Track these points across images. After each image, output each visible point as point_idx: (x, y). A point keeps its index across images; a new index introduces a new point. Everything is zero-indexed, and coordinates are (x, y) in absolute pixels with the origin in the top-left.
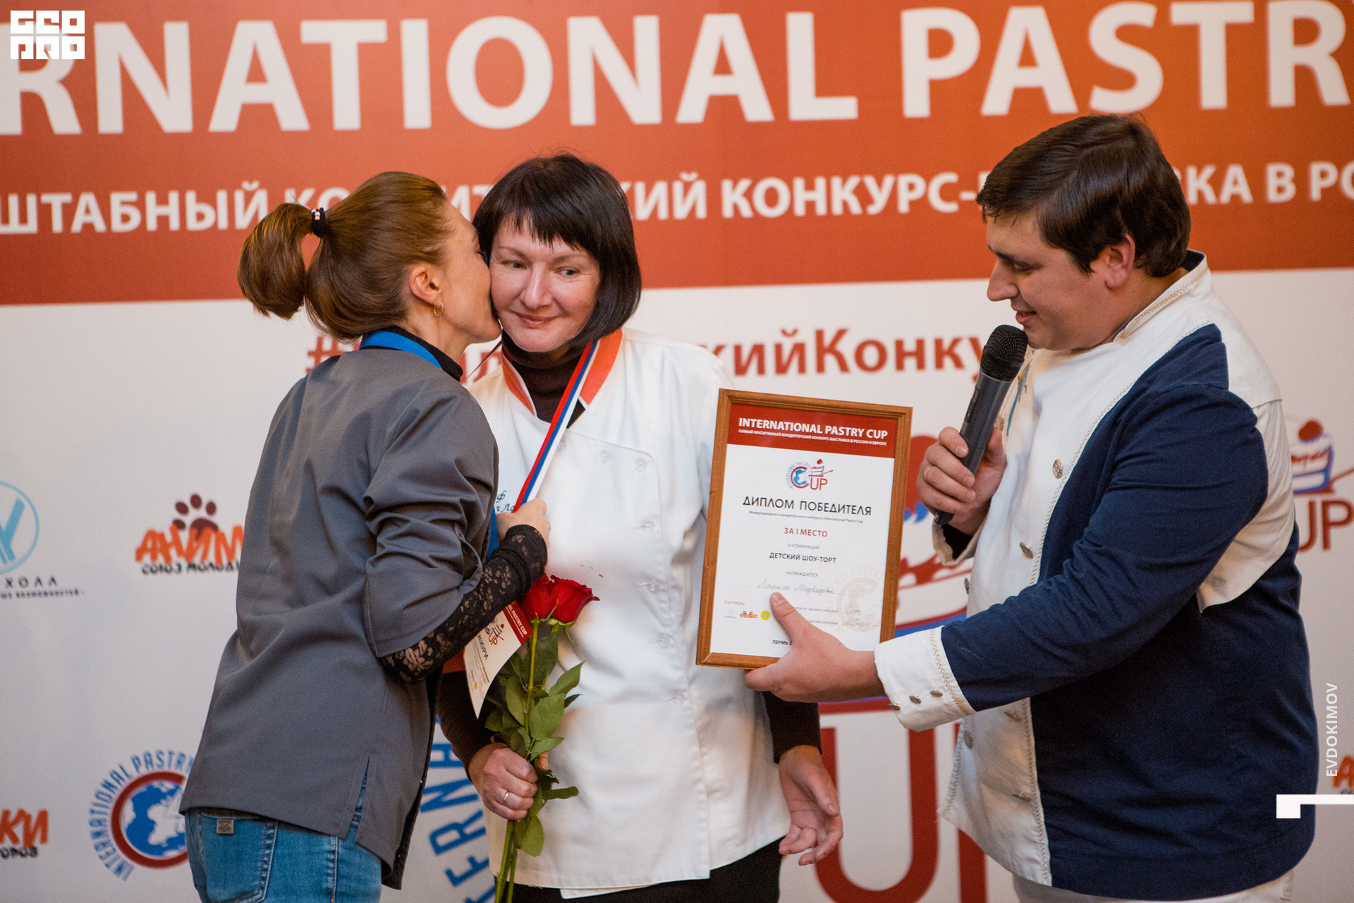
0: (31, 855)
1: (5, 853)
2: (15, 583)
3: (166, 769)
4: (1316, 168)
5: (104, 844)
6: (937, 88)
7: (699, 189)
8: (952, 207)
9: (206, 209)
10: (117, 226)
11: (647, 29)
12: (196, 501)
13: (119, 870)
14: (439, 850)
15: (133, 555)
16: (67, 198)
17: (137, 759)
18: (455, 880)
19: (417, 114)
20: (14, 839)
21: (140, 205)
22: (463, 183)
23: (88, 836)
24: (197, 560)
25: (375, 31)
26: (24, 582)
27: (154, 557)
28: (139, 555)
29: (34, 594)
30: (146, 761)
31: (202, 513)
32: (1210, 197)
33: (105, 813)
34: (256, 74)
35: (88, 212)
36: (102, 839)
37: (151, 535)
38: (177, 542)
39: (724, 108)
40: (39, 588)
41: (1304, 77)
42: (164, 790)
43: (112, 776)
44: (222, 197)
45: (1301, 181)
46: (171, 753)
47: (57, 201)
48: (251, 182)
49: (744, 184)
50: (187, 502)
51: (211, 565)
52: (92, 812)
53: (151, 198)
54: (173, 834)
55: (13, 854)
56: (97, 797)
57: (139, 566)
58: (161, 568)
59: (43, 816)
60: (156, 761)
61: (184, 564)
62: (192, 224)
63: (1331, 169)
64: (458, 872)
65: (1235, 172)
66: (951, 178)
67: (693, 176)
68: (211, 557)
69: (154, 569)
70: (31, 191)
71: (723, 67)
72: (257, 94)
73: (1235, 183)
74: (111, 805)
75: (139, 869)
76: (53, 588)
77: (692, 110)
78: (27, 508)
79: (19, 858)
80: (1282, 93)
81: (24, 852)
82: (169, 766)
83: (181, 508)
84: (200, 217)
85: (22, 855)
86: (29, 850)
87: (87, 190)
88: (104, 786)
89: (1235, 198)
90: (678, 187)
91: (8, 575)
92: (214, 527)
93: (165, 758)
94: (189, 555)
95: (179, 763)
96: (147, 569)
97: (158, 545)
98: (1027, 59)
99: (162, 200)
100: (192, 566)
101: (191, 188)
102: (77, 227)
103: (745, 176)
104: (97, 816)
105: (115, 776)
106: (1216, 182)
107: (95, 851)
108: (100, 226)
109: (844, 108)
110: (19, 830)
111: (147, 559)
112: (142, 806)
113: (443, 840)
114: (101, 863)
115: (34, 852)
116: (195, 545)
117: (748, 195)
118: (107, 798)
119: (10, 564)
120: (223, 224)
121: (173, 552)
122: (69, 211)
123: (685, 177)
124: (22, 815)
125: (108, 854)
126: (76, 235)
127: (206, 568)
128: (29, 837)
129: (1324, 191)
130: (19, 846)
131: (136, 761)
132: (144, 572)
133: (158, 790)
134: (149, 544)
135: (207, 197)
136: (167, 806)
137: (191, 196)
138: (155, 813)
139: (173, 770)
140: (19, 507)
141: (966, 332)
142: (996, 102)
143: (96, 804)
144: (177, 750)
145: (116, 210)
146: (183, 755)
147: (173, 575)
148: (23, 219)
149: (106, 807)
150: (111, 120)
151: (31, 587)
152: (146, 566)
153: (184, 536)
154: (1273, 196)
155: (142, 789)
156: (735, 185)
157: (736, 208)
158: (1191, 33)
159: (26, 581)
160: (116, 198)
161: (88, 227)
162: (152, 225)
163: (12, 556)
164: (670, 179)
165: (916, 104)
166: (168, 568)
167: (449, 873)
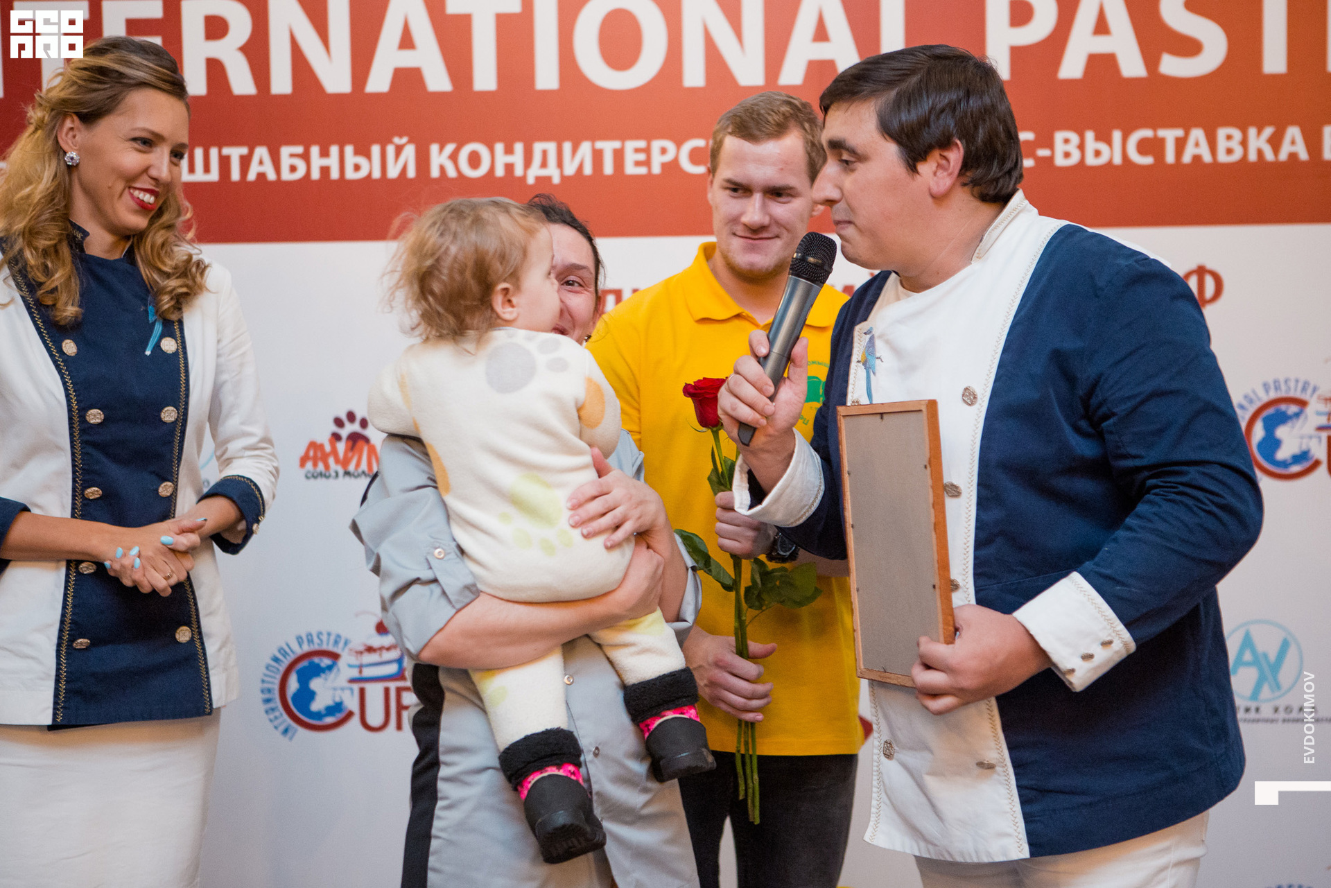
3: (324, 647)
5: (273, 710)
6: (1017, 53)
9: (361, 160)
10: (286, 176)
12: (351, 417)
13: (286, 731)
15: (298, 462)
16: (244, 151)
17: (301, 638)
21: (306, 157)
22: (586, 139)
24: (351, 468)
27: (315, 465)
28: (303, 461)
30: (308, 640)
31: (355, 427)
32: (1269, 155)
34: (407, 42)
36: (271, 705)
37: (313, 445)
38: (334, 452)
42: (323, 665)
44: (376, 150)
46: (329, 634)
47: (235, 153)
48: (401, 136)
50: (344, 417)
51: (363, 472)
52: (263, 681)
53: (315, 150)
54: (330, 703)
57: (302, 472)
58: (321, 475)
60: (316, 640)
61: (341, 471)
62: (350, 174)
65: (1293, 132)
68: (364, 466)
69: (315, 474)
70: (214, 145)
72: (407, 59)
73: (1293, 142)
74: (279, 677)
75: (301, 732)
82: (328, 644)
83: (339, 422)
84: (357, 168)
87: (261, 144)
89: (1293, 156)
92: (366, 440)
93: (324, 638)
94: (345, 463)
95: (336, 642)
96: (309, 475)
97: (319, 454)
99: (325, 153)
100: (347, 473)
101: (349, 143)
102: (252, 176)
104: (266, 685)
105: (282, 651)
106: (1275, 142)
108: (271, 176)
111: (309, 465)
112: (304, 679)
116: (350, 454)
120: (377, 174)
121: (331, 461)
122: (245, 162)
126: (250, 183)
127: (359, 476)
131: (300, 640)
132: (307, 477)
133: (318, 666)
134: (311, 453)
135: (363, 151)
136: (326, 679)
137: (349, 149)
138: (315, 684)
139: (331, 648)
143: (265, 675)
144: (334, 631)
145: (286, 162)
146: (339, 636)
147: (331, 481)
148: (207, 169)
149: (275, 678)
150: (281, 82)
152: (309, 472)
153: (341, 447)
155: (305, 663)
160: (285, 151)
161: (261, 176)
162: (316, 175)
166: (327, 474)
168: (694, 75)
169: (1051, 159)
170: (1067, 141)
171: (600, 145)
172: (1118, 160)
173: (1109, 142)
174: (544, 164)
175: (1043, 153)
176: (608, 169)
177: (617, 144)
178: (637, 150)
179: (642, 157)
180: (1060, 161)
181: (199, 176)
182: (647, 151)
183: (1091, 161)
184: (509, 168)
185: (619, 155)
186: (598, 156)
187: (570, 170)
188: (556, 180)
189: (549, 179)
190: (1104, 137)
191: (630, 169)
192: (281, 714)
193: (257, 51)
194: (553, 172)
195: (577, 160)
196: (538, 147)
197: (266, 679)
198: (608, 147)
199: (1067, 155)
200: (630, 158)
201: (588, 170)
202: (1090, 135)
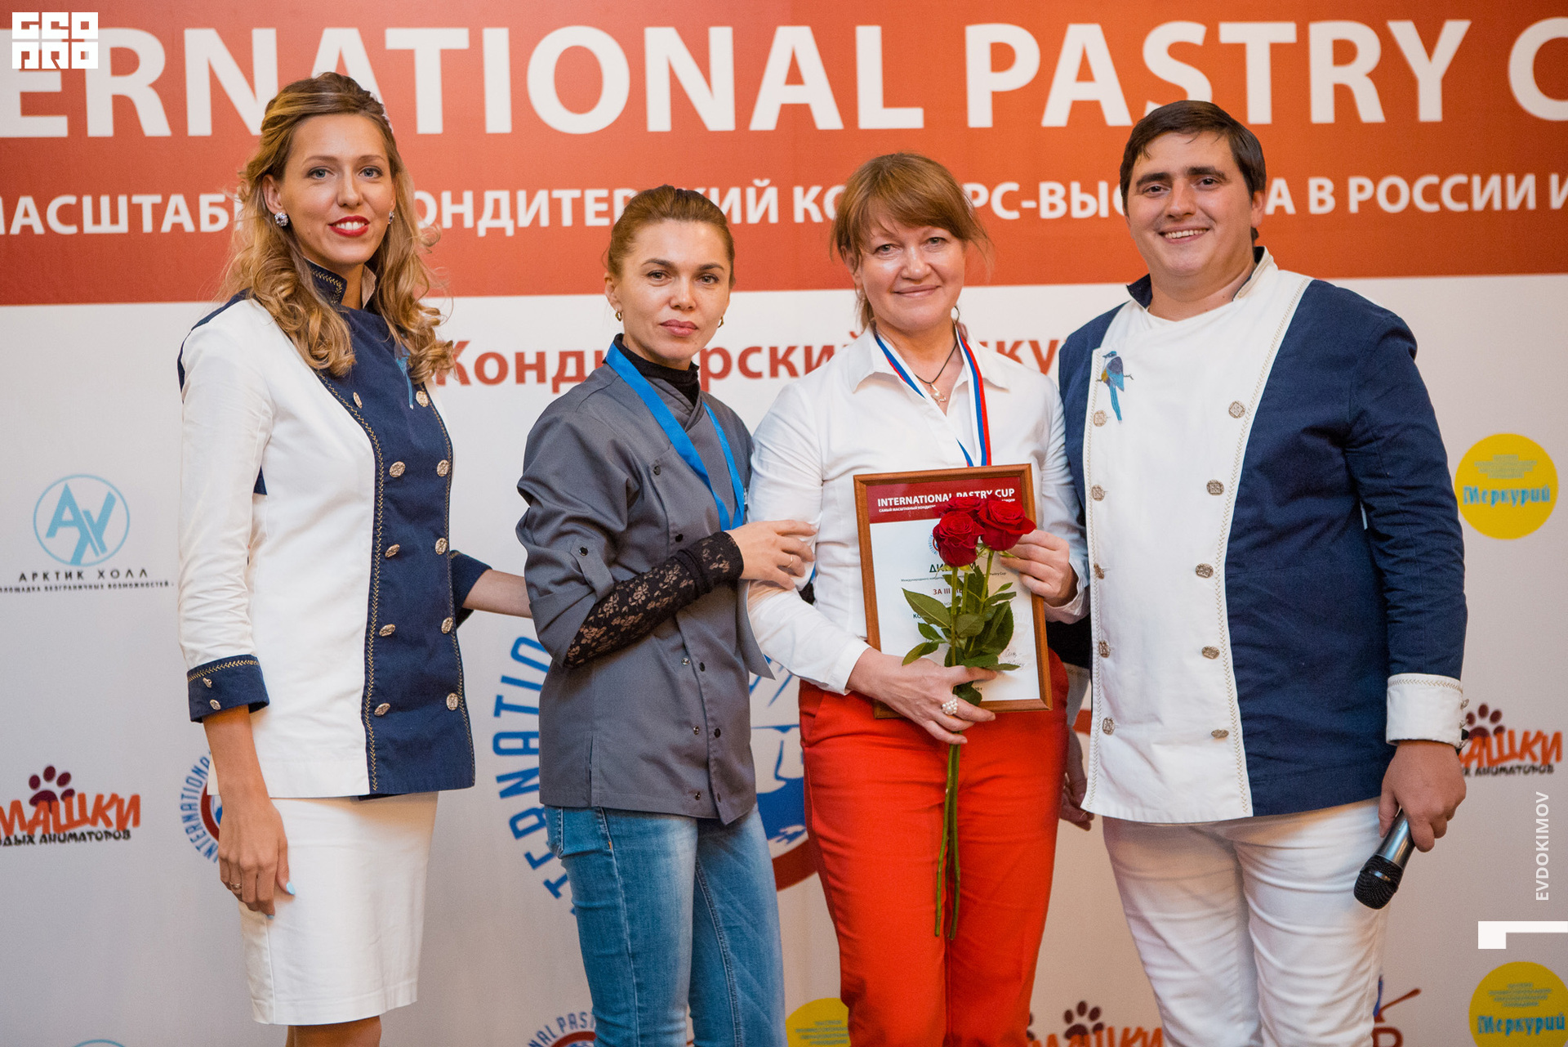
0: (124, 837)
1: (99, 835)
2: (107, 574)
4: (1354, 182)
5: (194, 828)
6: (1000, 100)
7: (771, 195)
8: (1014, 215)
10: (206, 226)
11: (721, 40)
14: (518, 834)
16: (158, 199)
18: (535, 863)
19: (498, 119)
20: (108, 823)
22: (543, 187)
23: (180, 820)
25: (458, 38)
26: (115, 574)
29: (125, 585)
33: (196, 798)
35: (177, 212)
36: (193, 823)
39: (796, 116)
40: (130, 580)
41: (1343, 95)
43: (201, 761)
45: (1341, 194)
47: (147, 201)
49: (815, 190)
52: (183, 796)
55: (106, 837)
56: (187, 781)
59: (135, 801)
63: (1368, 183)
64: (536, 856)
66: (1013, 186)
67: (766, 182)
71: (794, 76)
73: (1280, 195)
76: (144, 579)
77: (765, 118)
78: (119, 502)
79: (112, 840)
80: (1322, 111)
81: (117, 834)
85: (116, 838)
86: (122, 834)
87: (177, 192)
88: (193, 771)
89: (1280, 209)
90: (751, 193)
91: (101, 567)
98: (1085, 73)
102: (166, 227)
103: (816, 183)
104: (186, 801)
107: (185, 833)
108: (189, 227)
109: (911, 118)
110: (112, 814)
113: (522, 825)
114: (192, 846)
115: (127, 834)
117: (819, 201)
118: (198, 784)
119: (102, 556)
122: (159, 212)
123: (757, 182)
124: (114, 798)
125: (198, 837)
126: (165, 234)
128: (122, 820)
129: (1361, 204)
130: (112, 829)
140: (109, 502)
141: (1026, 336)
142: (1056, 115)
143: (185, 789)
145: (205, 212)
148: (114, 220)
150: (200, 123)
151: (122, 579)
154: (1314, 209)
156: (806, 192)
157: (807, 213)
158: (1239, 50)
159: (118, 573)
160: (205, 200)
161: (177, 227)
163: (104, 549)
164: (744, 185)
165: (980, 115)
167: (528, 856)
168: (659, 118)
169: (1036, 211)
170: (1052, 192)
171: (557, 194)
172: (1104, 213)
173: (1095, 193)
174: (496, 215)
175: (1028, 204)
176: (567, 220)
177: (576, 193)
178: (598, 200)
179: (604, 207)
180: (1045, 213)
181: (106, 227)
182: (609, 200)
183: (1077, 213)
184: (458, 218)
185: (578, 206)
186: (555, 206)
187: (525, 221)
188: (510, 232)
189: (502, 230)
190: (1090, 188)
191: (591, 221)
192: (204, 832)
193: (171, 89)
194: (506, 223)
195: (535, 209)
196: (490, 196)
197: (187, 793)
198: (567, 196)
199: (1053, 207)
200: (591, 207)
201: (545, 221)
202: (1075, 187)
